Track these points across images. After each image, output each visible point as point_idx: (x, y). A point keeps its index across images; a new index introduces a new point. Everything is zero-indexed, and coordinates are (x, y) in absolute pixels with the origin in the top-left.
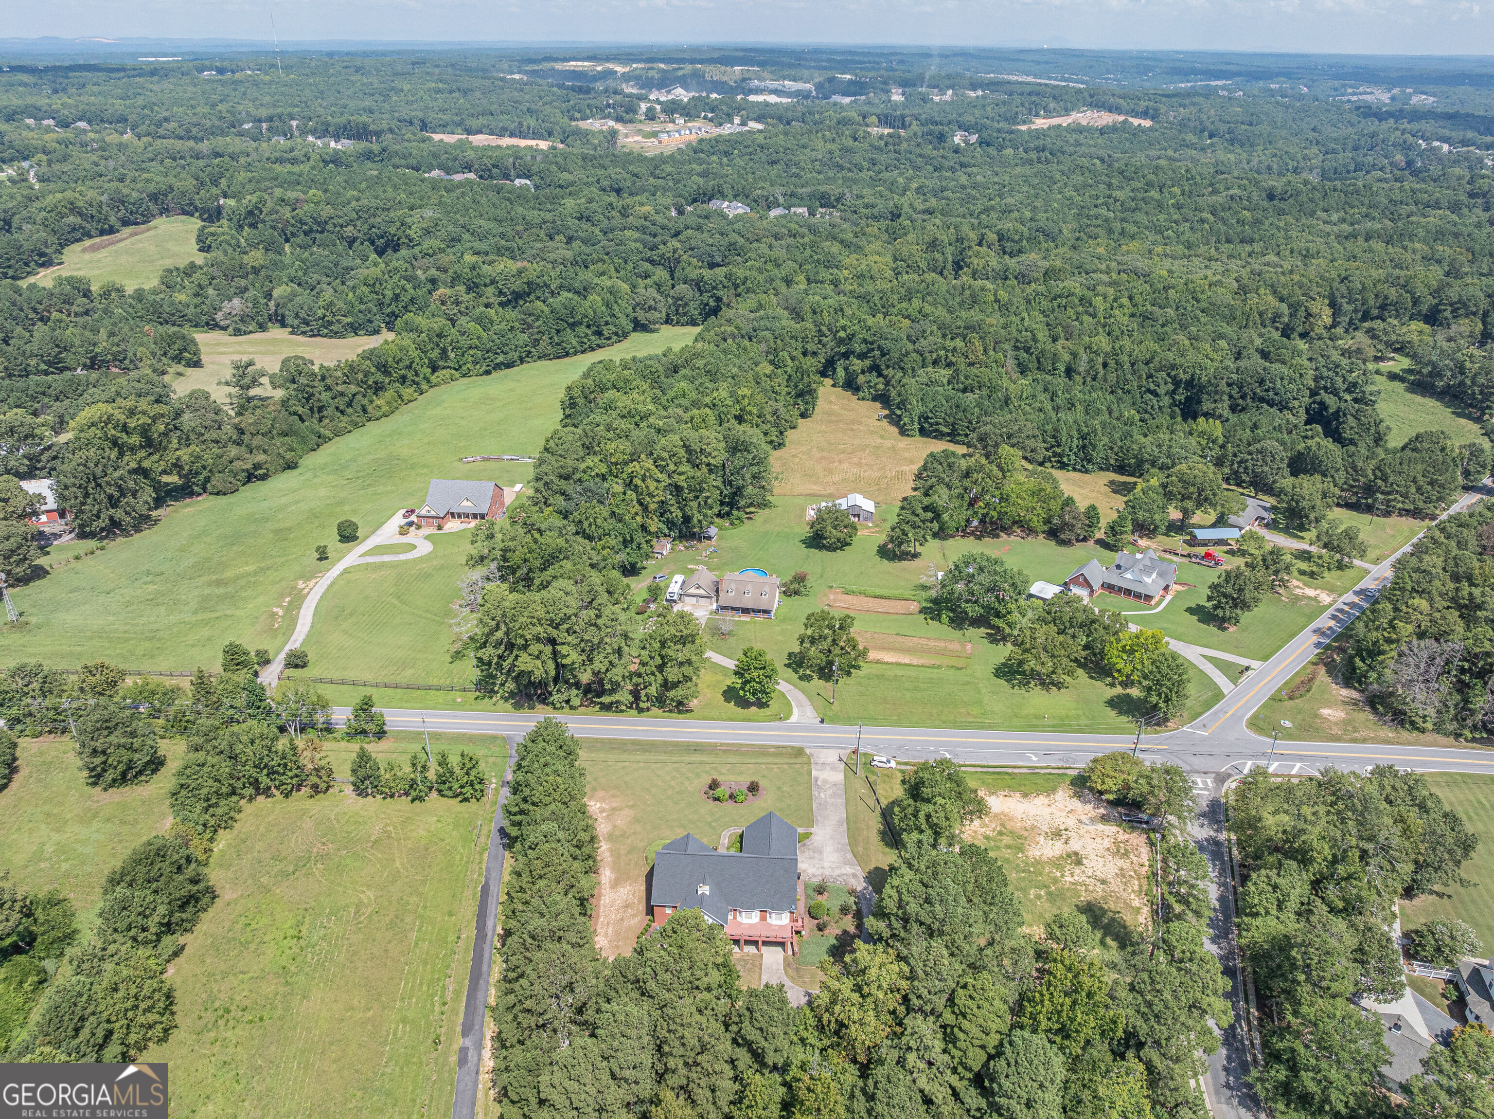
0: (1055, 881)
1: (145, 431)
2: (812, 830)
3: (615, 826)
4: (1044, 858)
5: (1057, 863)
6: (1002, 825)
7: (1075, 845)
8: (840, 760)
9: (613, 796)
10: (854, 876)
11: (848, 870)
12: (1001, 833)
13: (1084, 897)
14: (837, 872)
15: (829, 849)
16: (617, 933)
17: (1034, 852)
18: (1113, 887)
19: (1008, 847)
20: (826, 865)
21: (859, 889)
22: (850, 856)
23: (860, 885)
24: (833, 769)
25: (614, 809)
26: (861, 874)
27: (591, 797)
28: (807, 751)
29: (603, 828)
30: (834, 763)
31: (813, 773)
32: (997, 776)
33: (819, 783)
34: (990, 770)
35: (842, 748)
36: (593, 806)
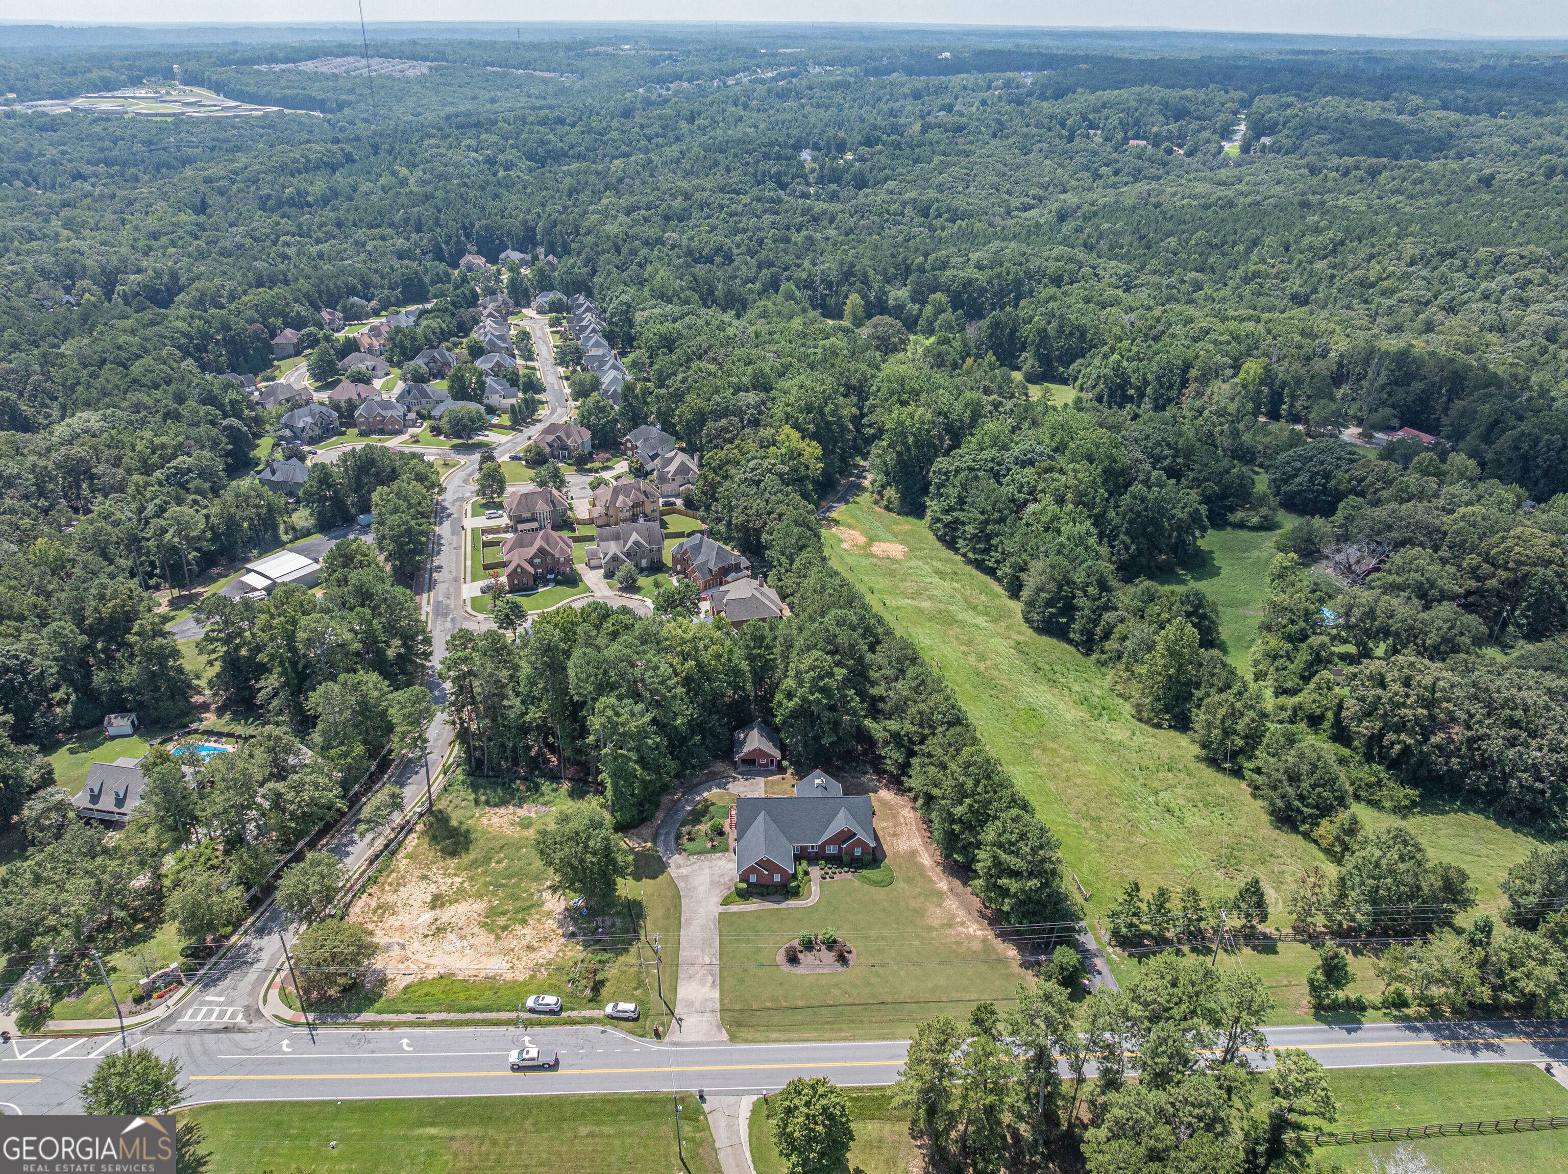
0: (471, 879)
2: (721, 909)
3: (940, 906)
4: (470, 901)
5: (461, 895)
6: (498, 938)
7: (427, 916)
8: (680, 1020)
9: (958, 944)
10: (679, 867)
11: (684, 871)
12: (505, 928)
13: (453, 863)
14: (695, 866)
15: (703, 888)
17: (480, 906)
18: (417, 873)
19: (504, 913)
20: (707, 871)
21: (677, 856)
22: (681, 885)
23: (675, 861)
24: (690, 1004)
25: (950, 926)
26: (673, 871)
27: (985, 941)
28: (725, 1036)
29: (951, 904)
30: (689, 1014)
31: (717, 995)
32: (476, 1003)
33: (710, 979)
34: (478, 1016)
35: (677, 1044)
36: (975, 930)
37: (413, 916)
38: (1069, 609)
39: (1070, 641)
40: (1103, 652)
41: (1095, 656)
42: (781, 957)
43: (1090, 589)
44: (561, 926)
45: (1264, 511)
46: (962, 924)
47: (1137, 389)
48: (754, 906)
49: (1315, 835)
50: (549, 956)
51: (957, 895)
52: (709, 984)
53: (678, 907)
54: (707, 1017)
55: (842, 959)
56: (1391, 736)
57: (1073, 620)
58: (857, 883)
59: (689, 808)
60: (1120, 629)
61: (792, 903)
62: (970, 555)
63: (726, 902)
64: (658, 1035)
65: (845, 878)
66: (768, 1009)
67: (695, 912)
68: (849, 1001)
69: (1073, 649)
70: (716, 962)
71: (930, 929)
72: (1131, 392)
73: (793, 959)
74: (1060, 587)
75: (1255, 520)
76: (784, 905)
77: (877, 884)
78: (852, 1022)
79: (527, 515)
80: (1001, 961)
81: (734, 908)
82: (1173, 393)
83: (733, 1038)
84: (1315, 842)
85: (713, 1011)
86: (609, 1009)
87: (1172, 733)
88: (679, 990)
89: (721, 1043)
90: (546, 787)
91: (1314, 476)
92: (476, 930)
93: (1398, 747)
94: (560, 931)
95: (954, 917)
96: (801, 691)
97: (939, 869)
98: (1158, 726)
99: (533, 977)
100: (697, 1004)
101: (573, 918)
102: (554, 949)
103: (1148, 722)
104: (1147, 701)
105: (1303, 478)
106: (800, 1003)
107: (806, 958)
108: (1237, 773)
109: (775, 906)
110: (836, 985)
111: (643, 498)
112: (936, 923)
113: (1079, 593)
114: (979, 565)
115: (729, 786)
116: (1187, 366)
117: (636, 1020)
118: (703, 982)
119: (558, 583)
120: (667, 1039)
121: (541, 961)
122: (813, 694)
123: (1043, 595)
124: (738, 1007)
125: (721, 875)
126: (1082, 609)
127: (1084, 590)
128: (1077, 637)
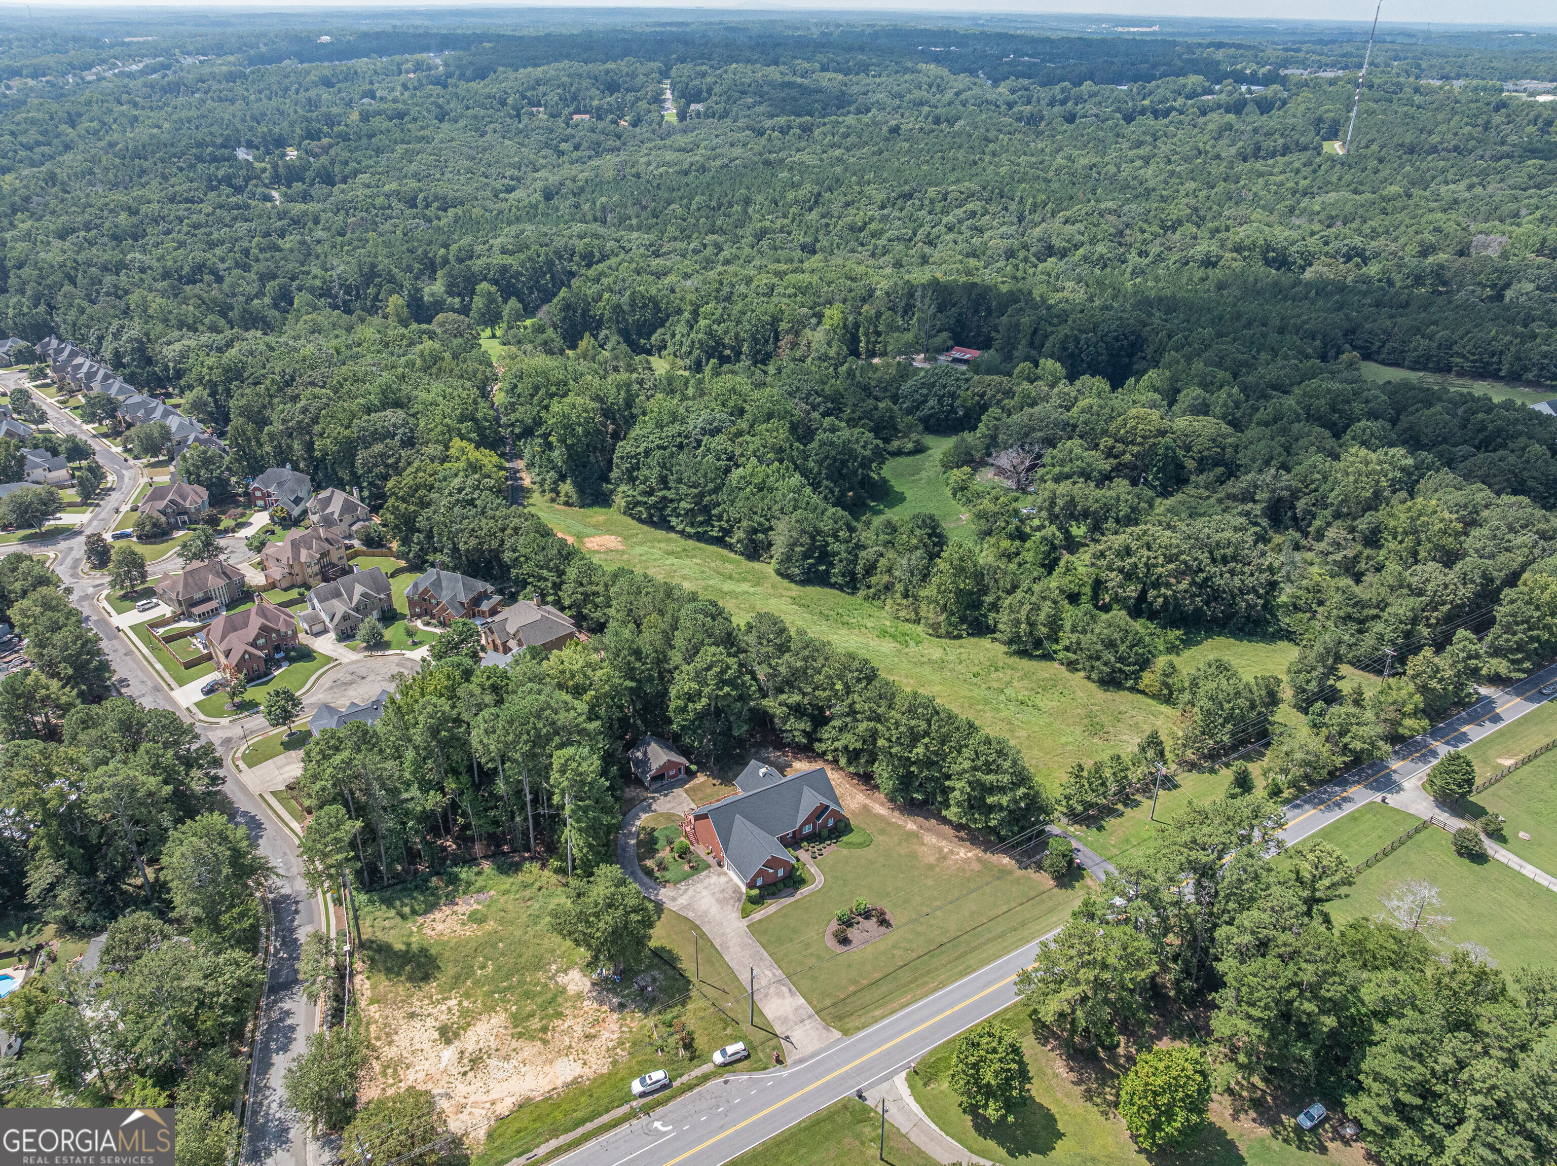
0: (467, 995)
2: (745, 922)
3: (923, 844)
4: (485, 1017)
5: (468, 1019)
6: (545, 1042)
7: (449, 1054)
8: (787, 1038)
9: (962, 870)
10: (674, 899)
11: (683, 901)
12: (544, 1029)
13: (432, 987)
14: (691, 892)
15: (713, 910)
17: (499, 1019)
18: (399, 1014)
19: (531, 1015)
20: (705, 893)
21: (663, 891)
22: (691, 915)
23: (665, 894)
24: (785, 1020)
25: (944, 858)
26: (669, 905)
27: (979, 859)
28: (837, 1034)
29: (930, 839)
31: (802, 1001)
32: (578, 1114)
33: (784, 989)
34: (589, 1126)
35: (801, 1061)
36: (965, 853)
37: (435, 1060)
38: (825, 556)
39: (833, 586)
40: (869, 587)
41: (862, 593)
42: (831, 943)
43: (841, 534)
44: (601, 1003)
45: (914, 436)
46: (952, 852)
47: (732, 348)
48: (772, 907)
49: (1141, 686)
50: (615, 1036)
51: (928, 830)
52: (787, 994)
53: (703, 935)
54: (808, 1024)
55: (883, 922)
56: (1152, 593)
57: (831, 565)
58: (845, 852)
59: (633, 842)
60: (882, 562)
61: (804, 891)
62: (688, 529)
63: (745, 914)
64: (779, 1061)
65: (832, 851)
66: (854, 993)
67: (723, 935)
68: (914, 955)
69: (836, 592)
70: (779, 972)
71: (931, 867)
72: (727, 352)
73: (844, 941)
74: (813, 538)
75: (910, 446)
76: (798, 895)
77: (861, 845)
78: (929, 972)
79: (199, 595)
80: (1004, 873)
81: (757, 916)
82: (770, 348)
83: (846, 1033)
84: (1142, 692)
85: (810, 1017)
86: (718, 1058)
87: (973, 640)
88: (766, 1011)
89: (838, 1041)
90: (464, 873)
91: (941, 399)
92: (515, 1044)
93: (1161, 600)
94: (605, 1008)
95: (940, 850)
96: (707, 690)
97: (897, 813)
98: (959, 637)
99: (614, 1063)
100: (791, 1016)
101: (608, 990)
102: (615, 1027)
103: (949, 635)
104: (942, 618)
105: (932, 402)
106: (878, 975)
107: (852, 933)
108: (1047, 657)
109: (792, 900)
110: (895, 946)
111: (327, 546)
112: (932, 860)
113: (830, 540)
114: (700, 537)
115: (654, 807)
116: (775, 320)
117: (747, 1057)
118: (780, 995)
119: (292, 660)
120: (789, 1061)
121: (610, 1044)
122: (721, 689)
123: (798, 549)
124: (828, 1002)
125: (723, 891)
126: (838, 553)
127: (835, 536)
128: (840, 580)
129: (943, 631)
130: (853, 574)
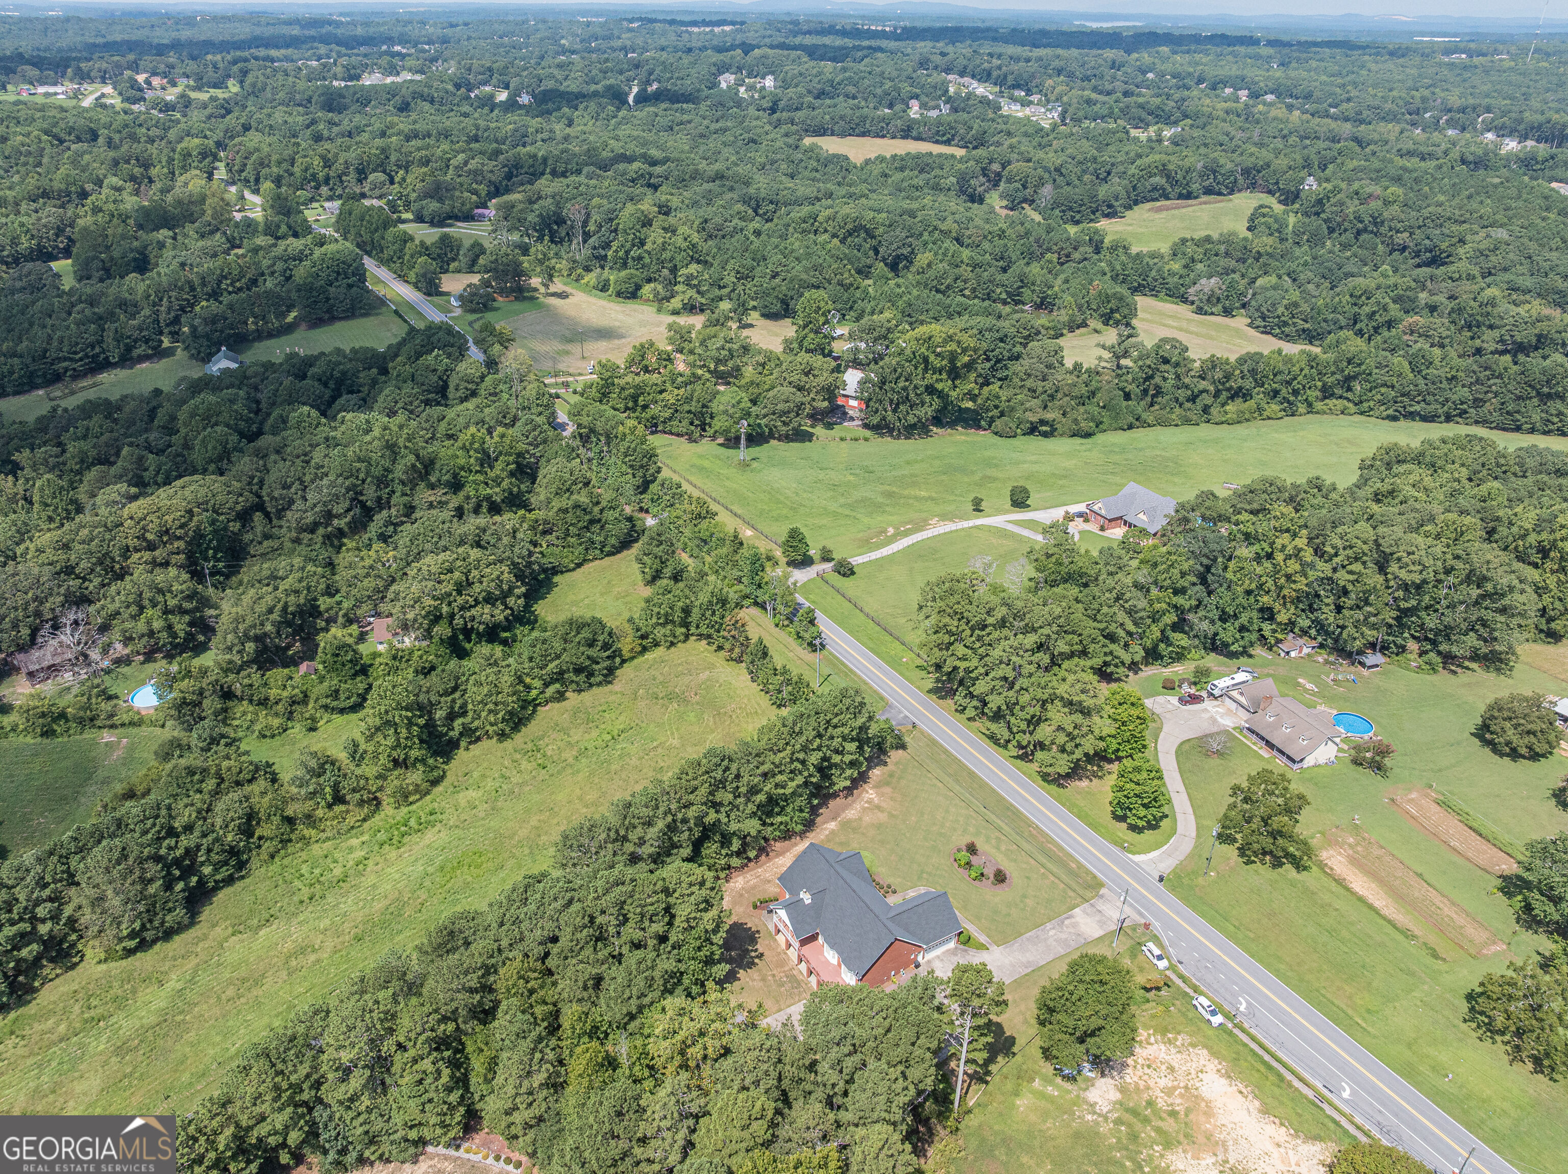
1: (953, 357)
2: (993, 947)
3: (860, 819)
6: (1188, 1110)
8: (1122, 921)
9: (892, 798)
12: (1175, 1115)
16: (754, 887)
17: (1177, 1160)
19: (1159, 1130)
24: (1103, 922)
25: (878, 807)
27: (876, 787)
28: (1103, 891)
29: (851, 814)
30: (1110, 919)
31: (1077, 910)
32: (1262, 1068)
33: (1067, 922)
34: (1267, 1058)
35: (1141, 914)
36: (869, 794)
40: (263, 844)
42: (1005, 887)
44: (1124, 1065)
46: (869, 802)
49: (626, 656)
50: (1163, 1047)
51: (837, 814)
52: (1073, 920)
54: (1102, 907)
55: (972, 850)
63: (983, 947)
71: (891, 816)
73: (1000, 878)
80: (892, 775)
84: (628, 660)
94: (1130, 1061)
99: (1194, 1046)
107: (990, 872)
118: (1074, 925)
120: (1143, 921)
124: (1073, 894)
126: (198, 847)
127: (172, 832)
128: (224, 873)
129: (425, 785)
130: (233, 852)
